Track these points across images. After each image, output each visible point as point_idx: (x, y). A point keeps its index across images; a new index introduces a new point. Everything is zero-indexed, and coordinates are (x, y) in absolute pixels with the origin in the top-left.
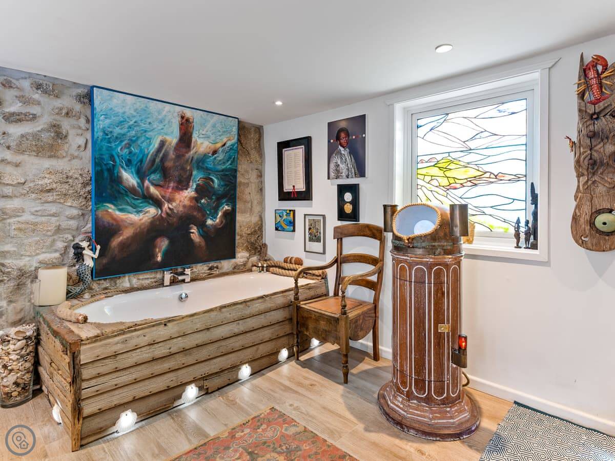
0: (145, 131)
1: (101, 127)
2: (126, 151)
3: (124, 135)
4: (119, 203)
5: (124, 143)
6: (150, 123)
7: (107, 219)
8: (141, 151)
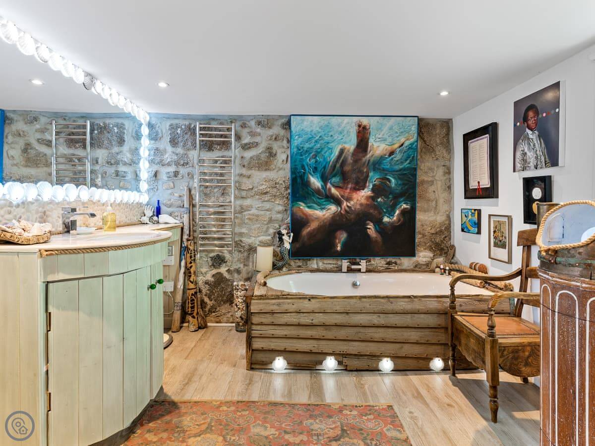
0: (328, 143)
1: (296, 144)
2: (313, 160)
3: (312, 148)
4: (308, 201)
5: (311, 155)
6: (332, 136)
7: (299, 214)
8: (324, 159)
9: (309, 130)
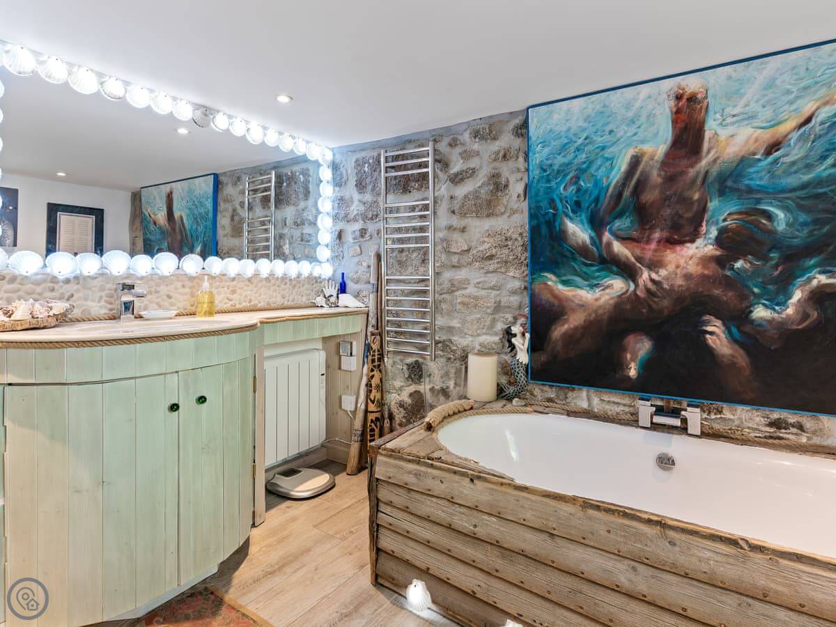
0: (603, 148)
1: (538, 161)
2: (572, 188)
3: (569, 164)
4: (563, 271)
5: (569, 177)
6: (611, 132)
7: (546, 296)
8: (596, 183)
9: (564, 129)
